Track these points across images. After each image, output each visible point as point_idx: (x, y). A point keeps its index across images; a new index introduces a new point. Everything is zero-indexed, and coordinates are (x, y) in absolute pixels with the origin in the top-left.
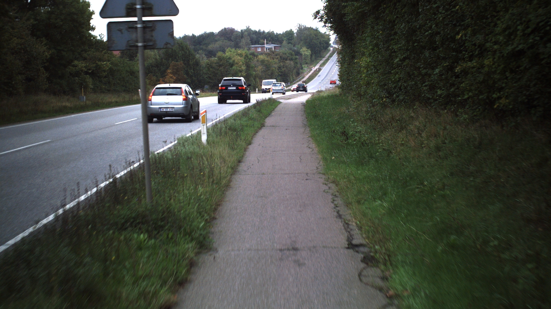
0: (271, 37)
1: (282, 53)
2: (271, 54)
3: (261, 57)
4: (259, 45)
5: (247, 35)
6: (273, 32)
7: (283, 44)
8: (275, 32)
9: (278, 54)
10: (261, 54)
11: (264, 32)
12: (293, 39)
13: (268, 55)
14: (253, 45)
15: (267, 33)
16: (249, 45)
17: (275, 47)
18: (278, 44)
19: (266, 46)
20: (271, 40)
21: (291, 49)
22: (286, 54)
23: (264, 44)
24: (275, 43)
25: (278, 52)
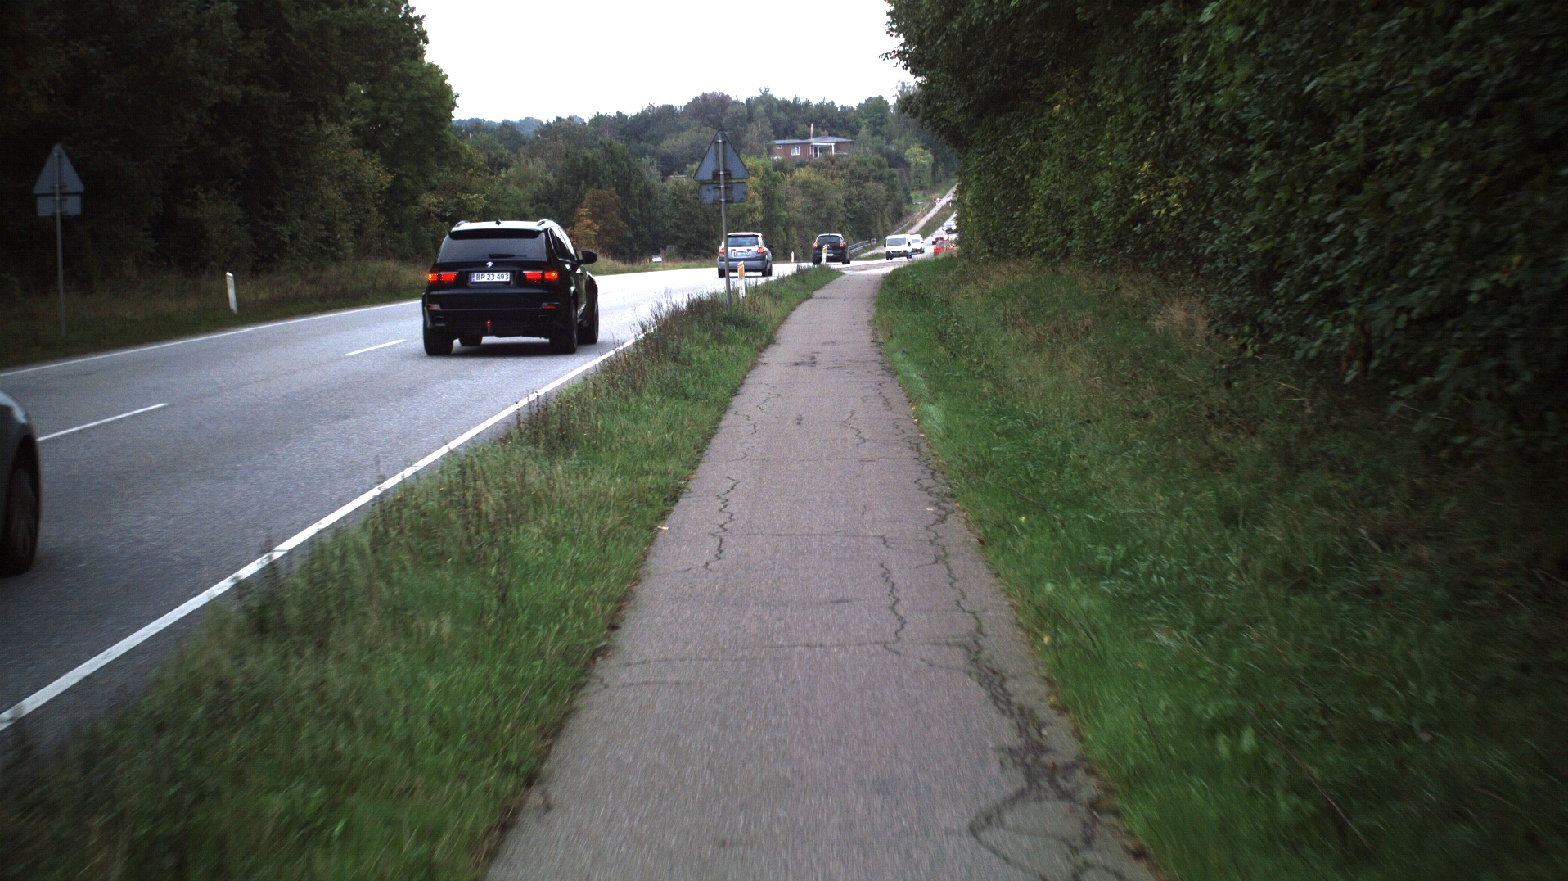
0: (828, 119)
1: (855, 163)
2: (827, 164)
3: (802, 174)
4: (794, 138)
5: (764, 113)
6: (832, 103)
7: (859, 136)
8: (838, 106)
9: (847, 165)
10: (801, 164)
11: (808, 104)
12: (887, 121)
13: (819, 167)
14: (778, 138)
15: (817, 106)
16: (769, 139)
17: (837, 144)
18: (844, 137)
19: (814, 141)
20: (828, 124)
21: (880, 151)
22: (865, 164)
23: (807, 136)
24: (839, 133)
25: (844, 159)
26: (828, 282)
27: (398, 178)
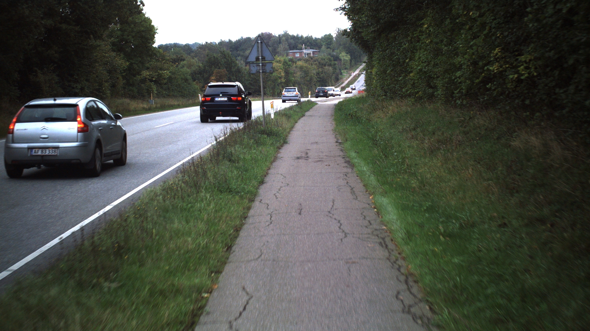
0: (310, 42)
1: (320, 59)
2: (309, 60)
3: (300, 63)
4: (297, 50)
5: (285, 40)
6: (311, 36)
7: (322, 49)
8: (314, 37)
9: (317, 60)
10: (300, 60)
11: (302, 37)
12: (332, 43)
13: (306, 61)
14: (291, 50)
15: (305, 37)
16: (287, 51)
17: (313, 52)
18: (316, 49)
19: (305, 51)
20: (310, 44)
21: (330, 54)
22: (324, 60)
23: (301, 49)
24: (314, 48)
25: (316, 58)
26: (311, 108)
27: (131, 64)
